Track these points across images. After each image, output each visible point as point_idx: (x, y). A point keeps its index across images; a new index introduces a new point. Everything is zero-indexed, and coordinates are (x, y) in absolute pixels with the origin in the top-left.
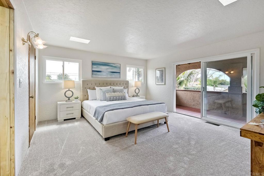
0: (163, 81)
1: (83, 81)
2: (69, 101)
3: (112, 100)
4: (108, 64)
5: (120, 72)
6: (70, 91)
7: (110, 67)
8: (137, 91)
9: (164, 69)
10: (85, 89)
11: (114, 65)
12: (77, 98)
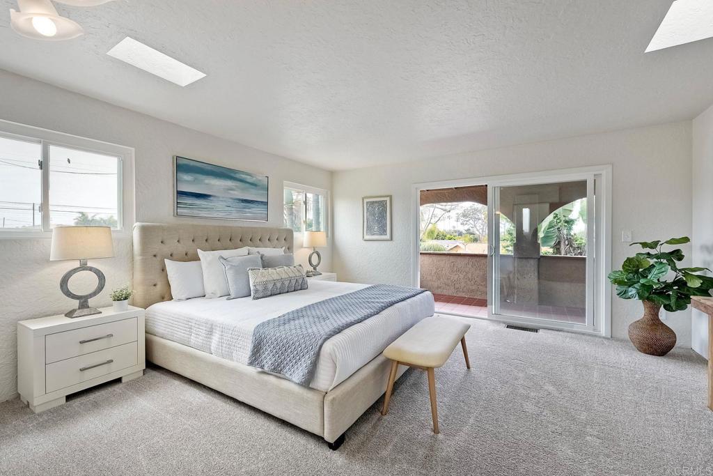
0: (385, 231)
1: (145, 231)
2: (86, 311)
3: (269, 293)
4: (232, 175)
5: (265, 200)
6: (91, 269)
7: (238, 184)
8: (315, 260)
9: (388, 199)
10: (154, 258)
11: (249, 179)
12: (126, 298)
